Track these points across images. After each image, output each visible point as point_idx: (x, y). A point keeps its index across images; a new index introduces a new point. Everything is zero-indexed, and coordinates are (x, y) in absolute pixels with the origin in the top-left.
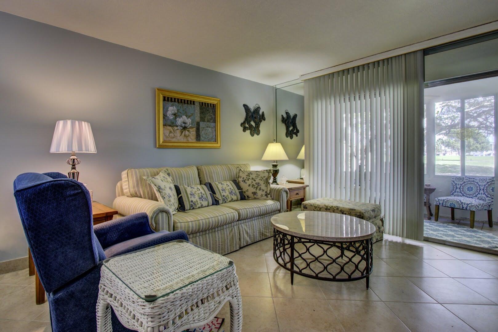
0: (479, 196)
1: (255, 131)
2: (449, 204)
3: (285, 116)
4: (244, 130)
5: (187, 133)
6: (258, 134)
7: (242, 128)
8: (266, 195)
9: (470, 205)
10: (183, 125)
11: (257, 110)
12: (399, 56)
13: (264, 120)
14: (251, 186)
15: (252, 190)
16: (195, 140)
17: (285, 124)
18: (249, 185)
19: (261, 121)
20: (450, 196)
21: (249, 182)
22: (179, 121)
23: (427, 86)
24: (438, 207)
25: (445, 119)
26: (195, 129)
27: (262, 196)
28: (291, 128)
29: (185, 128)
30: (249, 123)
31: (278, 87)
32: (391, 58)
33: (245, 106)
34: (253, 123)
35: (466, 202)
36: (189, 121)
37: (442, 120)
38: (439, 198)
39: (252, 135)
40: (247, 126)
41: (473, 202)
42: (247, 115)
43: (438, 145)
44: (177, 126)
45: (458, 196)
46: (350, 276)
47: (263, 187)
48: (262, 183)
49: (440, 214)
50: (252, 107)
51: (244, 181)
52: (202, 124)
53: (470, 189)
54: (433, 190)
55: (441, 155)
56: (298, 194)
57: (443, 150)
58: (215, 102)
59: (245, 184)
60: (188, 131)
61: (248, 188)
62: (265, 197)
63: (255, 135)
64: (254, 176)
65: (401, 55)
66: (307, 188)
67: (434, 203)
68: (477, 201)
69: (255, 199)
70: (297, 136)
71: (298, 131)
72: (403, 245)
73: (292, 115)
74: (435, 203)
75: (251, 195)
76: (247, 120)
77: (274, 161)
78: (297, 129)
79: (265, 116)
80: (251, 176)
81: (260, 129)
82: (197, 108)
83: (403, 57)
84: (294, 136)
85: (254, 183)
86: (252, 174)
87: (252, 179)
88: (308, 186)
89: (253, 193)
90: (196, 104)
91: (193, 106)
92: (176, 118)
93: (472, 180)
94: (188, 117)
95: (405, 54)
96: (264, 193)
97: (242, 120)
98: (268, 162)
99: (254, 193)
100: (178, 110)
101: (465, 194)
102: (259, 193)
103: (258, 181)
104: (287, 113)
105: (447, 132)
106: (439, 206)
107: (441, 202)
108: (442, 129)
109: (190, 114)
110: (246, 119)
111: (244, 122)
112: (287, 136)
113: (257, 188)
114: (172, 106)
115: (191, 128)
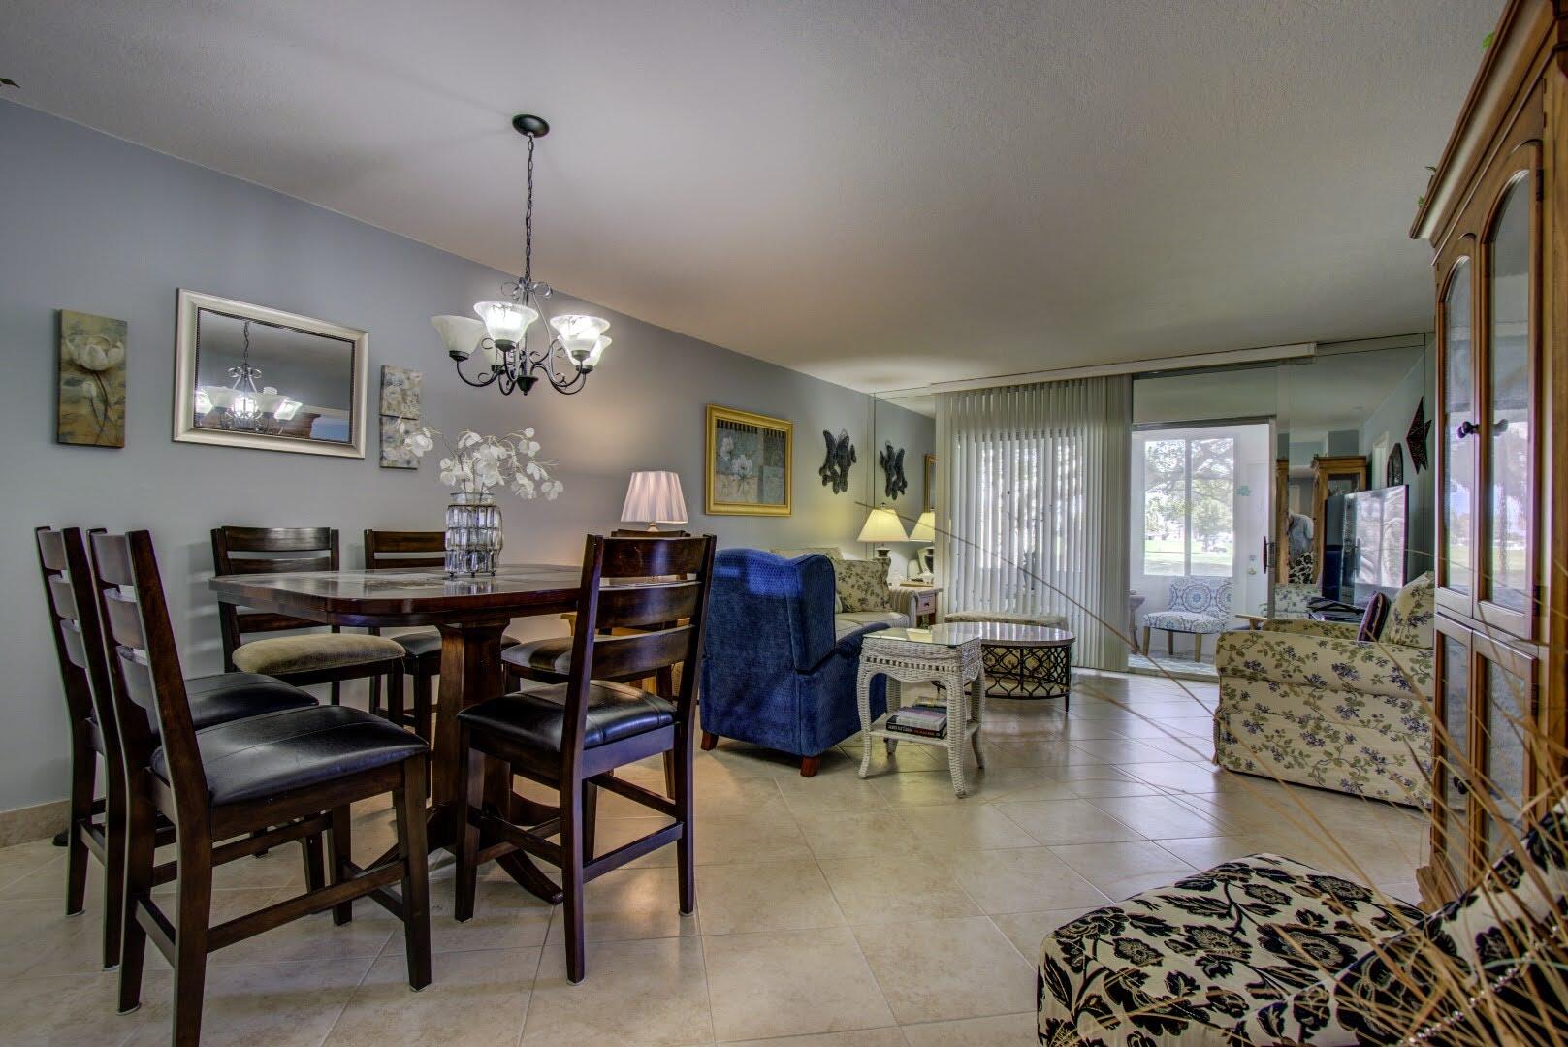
0: (1209, 609)
1: (840, 483)
2: (1165, 624)
3: (885, 453)
4: (825, 483)
5: (746, 487)
6: (844, 490)
7: (821, 478)
8: (883, 604)
9: (1195, 624)
10: (741, 472)
11: (844, 442)
12: (1097, 378)
13: (855, 461)
14: (856, 588)
15: (858, 594)
16: (756, 501)
17: (886, 469)
18: (853, 586)
19: (850, 465)
20: (1168, 610)
21: (852, 581)
22: (737, 464)
23: (1136, 429)
24: (1148, 630)
25: (1166, 455)
26: (756, 479)
27: (876, 605)
28: (894, 478)
29: (743, 477)
30: (831, 468)
31: (878, 396)
32: (1086, 379)
33: (827, 434)
34: (837, 469)
35: (1190, 619)
36: (748, 464)
37: (1158, 458)
38: (1151, 615)
39: (836, 491)
40: (829, 473)
41: (1199, 618)
42: (829, 452)
43: (1151, 515)
44: (733, 474)
45: (1180, 610)
46: (1048, 693)
47: (877, 589)
48: (874, 582)
49: (1150, 647)
50: (836, 436)
51: (843, 579)
52: (767, 470)
53: (1197, 598)
54: (1140, 601)
55: (1158, 539)
56: (927, 604)
57: (1161, 527)
58: (785, 429)
59: (844, 584)
60: (748, 483)
61: (851, 591)
62: (881, 608)
63: (841, 492)
64: (858, 570)
65: (1101, 377)
66: (940, 594)
67: (1141, 625)
68: (1206, 616)
69: (864, 610)
70: (903, 493)
71: (905, 484)
72: (1099, 678)
73: (896, 450)
74: (1144, 624)
75: (857, 604)
76: (828, 464)
77: (883, 544)
78: (903, 480)
79: (856, 455)
80: (855, 570)
81: (848, 479)
82: (761, 437)
83: (1104, 380)
84: (899, 493)
85: (861, 582)
86: (854, 566)
87: (857, 574)
88: (941, 590)
89: (860, 600)
90: (760, 432)
91: (755, 436)
92: (731, 460)
93: (1200, 582)
94: (748, 456)
95: (1107, 377)
96: (879, 600)
97: (821, 462)
98: (868, 545)
99: (862, 601)
100: (735, 444)
101: (1189, 608)
102: (872, 600)
103: (867, 578)
104: (889, 448)
105: (1168, 485)
106: (1149, 628)
107: (1153, 622)
108: (1158, 480)
109: (751, 452)
110: (828, 460)
111: (825, 467)
112: (888, 495)
113: (866, 591)
114: (727, 437)
115: (753, 477)
